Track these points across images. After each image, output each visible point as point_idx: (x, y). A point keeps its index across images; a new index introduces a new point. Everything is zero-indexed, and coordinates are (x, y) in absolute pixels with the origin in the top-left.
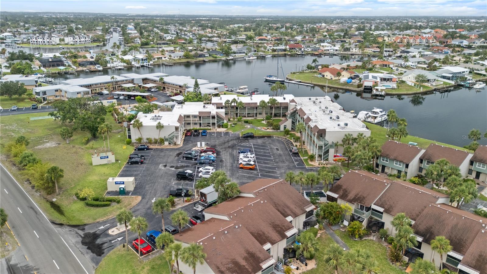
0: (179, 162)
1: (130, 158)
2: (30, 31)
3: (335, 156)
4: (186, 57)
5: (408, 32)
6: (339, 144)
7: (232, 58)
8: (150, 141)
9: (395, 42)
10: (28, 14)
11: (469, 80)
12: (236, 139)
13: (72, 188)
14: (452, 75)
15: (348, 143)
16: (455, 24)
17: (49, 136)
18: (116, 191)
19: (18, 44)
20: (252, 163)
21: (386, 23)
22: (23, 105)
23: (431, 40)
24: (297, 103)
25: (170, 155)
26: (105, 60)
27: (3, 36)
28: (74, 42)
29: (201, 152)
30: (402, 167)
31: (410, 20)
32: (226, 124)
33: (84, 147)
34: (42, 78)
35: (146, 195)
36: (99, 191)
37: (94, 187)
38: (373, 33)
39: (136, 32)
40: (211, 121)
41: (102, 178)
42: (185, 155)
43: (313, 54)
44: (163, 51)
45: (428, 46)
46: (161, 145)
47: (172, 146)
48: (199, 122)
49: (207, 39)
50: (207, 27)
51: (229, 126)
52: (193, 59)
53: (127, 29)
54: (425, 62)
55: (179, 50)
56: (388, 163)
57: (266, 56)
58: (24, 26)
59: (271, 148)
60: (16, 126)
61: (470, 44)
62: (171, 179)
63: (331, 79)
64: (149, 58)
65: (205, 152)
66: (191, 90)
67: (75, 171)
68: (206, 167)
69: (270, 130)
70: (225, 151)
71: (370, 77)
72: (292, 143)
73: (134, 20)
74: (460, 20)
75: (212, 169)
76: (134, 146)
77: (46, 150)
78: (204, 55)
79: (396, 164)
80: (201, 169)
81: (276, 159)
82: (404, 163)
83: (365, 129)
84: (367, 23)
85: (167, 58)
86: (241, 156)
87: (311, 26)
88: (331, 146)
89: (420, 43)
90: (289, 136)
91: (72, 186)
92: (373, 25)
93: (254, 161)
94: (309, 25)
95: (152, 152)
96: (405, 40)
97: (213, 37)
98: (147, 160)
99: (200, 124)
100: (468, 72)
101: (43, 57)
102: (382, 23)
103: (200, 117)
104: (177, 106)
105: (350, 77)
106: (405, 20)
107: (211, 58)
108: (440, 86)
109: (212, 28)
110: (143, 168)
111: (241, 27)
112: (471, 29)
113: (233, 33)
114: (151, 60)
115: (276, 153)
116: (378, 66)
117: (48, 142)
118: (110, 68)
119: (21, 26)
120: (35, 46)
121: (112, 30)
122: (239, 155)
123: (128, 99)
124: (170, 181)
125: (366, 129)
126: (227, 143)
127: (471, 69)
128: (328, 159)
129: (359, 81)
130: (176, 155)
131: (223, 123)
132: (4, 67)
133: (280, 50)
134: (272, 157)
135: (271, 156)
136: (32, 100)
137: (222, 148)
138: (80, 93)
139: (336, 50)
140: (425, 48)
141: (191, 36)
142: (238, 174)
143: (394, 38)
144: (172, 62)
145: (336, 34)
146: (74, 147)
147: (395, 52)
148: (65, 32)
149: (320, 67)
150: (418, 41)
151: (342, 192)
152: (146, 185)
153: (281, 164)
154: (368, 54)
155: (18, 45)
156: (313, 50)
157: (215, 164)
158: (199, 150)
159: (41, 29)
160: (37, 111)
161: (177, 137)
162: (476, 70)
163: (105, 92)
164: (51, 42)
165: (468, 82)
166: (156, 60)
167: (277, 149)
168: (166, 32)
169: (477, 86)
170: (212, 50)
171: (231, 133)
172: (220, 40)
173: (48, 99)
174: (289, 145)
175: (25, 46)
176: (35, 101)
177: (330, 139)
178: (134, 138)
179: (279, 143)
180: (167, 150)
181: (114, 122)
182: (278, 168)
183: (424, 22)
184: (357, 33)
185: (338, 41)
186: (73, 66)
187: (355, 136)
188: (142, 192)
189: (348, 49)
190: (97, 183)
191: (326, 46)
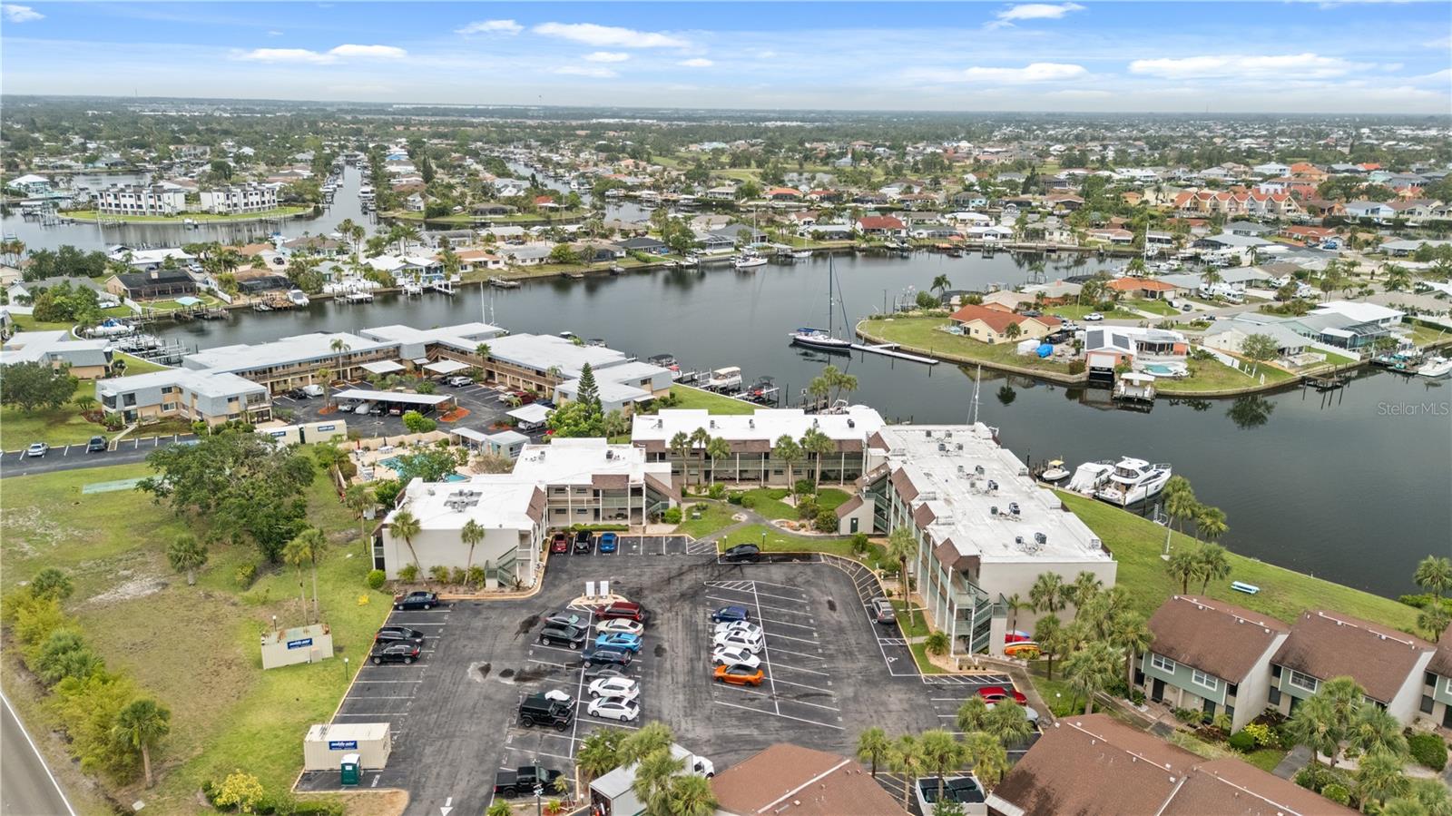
0: (528, 656)
1: (379, 641)
2: (100, 165)
3: (1009, 639)
4: (560, 258)
5: (1215, 173)
6: (1020, 601)
7: (696, 261)
8: (441, 577)
9: (1177, 207)
10: (97, 103)
11: (1404, 347)
12: (703, 565)
13: (195, 761)
14: (1353, 333)
15: (1048, 603)
16: (1352, 146)
17: (136, 554)
18: (331, 770)
19: (61, 211)
20: (753, 661)
21: (1148, 140)
22: (64, 436)
23: (1283, 203)
24: (888, 450)
25: (503, 627)
26: (318, 273)
27: (20, 184)
28: (229, 206)
29: (597, 618)
30: (1217, 692)
31: (1219, 129)
32: (675, 510)
33: (239, 596)
34: (127, 335)
35: (423, 787)
36: (278, 772)
37: (263, 755)
38: (1110, 177)
39: (412, 168)
40: (630, 502)
41: (289, 720)
42: (547, 631)
43: (933, 246)
44: (490, 239)
45: (1277, 222)
46: (475, 590)
47: (509, 595)
48: (594, 505)
49: (622, 192)
50: (623, 149)
51: (684, 515)
52: (579, 264)
53: (387, 160)
54: (1267, 282)
55: (538, 236)
56: (1173, 673)
57: (796, 255)
58: (85, 149)
59: (813, 602)
60: (39, 517)
61: (1401, 216)
62: (503, 721)
63: (991, 341)
64: (448, 264)
65: (609, 616)
66: (572, 387)
67: (207, 689)
68: (614, 681)
69: (808, 532)
70: (670, 610)
71: (1108, 341)
72: (876, 582)
73: (407, 125)
74: (1365, 131)
75: (631, 689)
76: (391, 594)
77: (124, 608)
78: (612, 253)
79: (1197, 679)
80: (594, 686)
81: (828, 642)
82: (1222, 680)
83: (1098, 555)
84: (1093, 139)
85: (501, 265)
86: (722, 631)
87: (929, 150)
88: (997, 610)
89: (1252, 210)
90: (865, 556)
91: (195, 753)
92: (1111, 147)
93: (761, 654)
94: (921, 146)
95: (446, 615)
96: (1208, 204)
97: (642, 186)
98: (430, 648)
99: (597, 512)
100: (1400, 320)
101: (135, 261)
102: (1136, 139)
103: (596, 493)
104: (528, 452)
105: (1047, 337)
106: (1202, 130)
107: (634, 263)
108: (1319, 370)
109: (634, 155)
110: (418, 677)
111: (723, 151)
112: (1399, 163)
113: (700, 174)
114: (455, 272)
115: (827, 622)
116: (1128, 296)
117: (132, 576)
118: (330, 298)
119: (75, 149)
120: (110, 220)
121: (341, 160)
122: (713, 627)
123: (380, 415)
124: (499, 731)
125: (1101, 552)
126: (677, 582)
127: (1406, 310)
128: (987, 647)
129: (1073, 351)
130: (518, 628)
131: (666, 506)
132: (15, 298)
133: (837, 233)
134: (815, 635)
135: (811, 632)
136: (91, 420)
137: (662, 600)
138: (237, 399)
139: (1004, 236)
140: (1266, 229)
141: (574, 185)
142: (709, 704)
143: (1174, 196)
144: (514, 277)
145: (1001, 178)
146: (208, 596)
147: (1179, 243)
148: (204, 171)
149: (956, 300)
150: (1245, 204)
151: (1035, 800)
152: (425, 745)
153: (842, 665)
154: (1098, 250)
155: (63, 216)
156: (933, 235)
157: (639, 664)
158: (589, 606)
159: (133, 160)
160: (105, 460)
161: (524, 563)
162: (1424, 313)
163: (313, 389)
164: (160, 207)
165: (1402, 353)
166: (470, 269)
167: (832, 606)
168: (501, 172)
169: (1429, 369)
170: (637, 234)
171: (689, 541)
172: (659, 197)
173: (139, 415)
174: (865, 589)
175: (81, 219)
176: (100, 422)
177: (991, 584)
178: (393, 568)
179: (836, 581)
180: (495, 608)
181: (335, 500)
182: (834, 679)
183: (1259, 137)
184: (1063, 175)
185: (1008, 203)
186: (221, 294)
187: (1069, 580)
188: (412, 773)
189: (1037, 234)
190: (275, 741)
191: (972, 223)
